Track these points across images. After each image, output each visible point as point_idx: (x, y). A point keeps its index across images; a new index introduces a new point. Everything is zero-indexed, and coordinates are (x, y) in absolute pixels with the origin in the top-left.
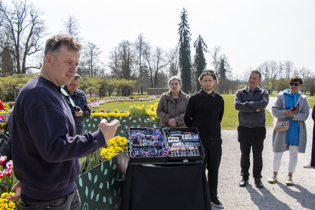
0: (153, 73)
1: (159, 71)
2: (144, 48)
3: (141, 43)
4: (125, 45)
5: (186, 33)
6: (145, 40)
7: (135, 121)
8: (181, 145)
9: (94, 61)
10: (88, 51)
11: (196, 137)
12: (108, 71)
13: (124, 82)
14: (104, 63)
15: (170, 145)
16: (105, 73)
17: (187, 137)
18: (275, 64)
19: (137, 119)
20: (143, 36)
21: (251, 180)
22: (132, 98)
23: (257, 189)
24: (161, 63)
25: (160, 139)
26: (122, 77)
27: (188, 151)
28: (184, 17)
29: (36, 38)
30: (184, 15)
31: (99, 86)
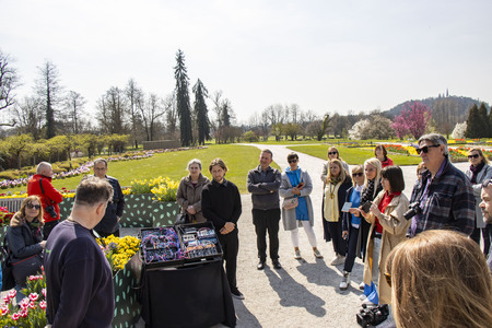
0: (149, 123)
1: (155, 121)
2: (135, 95)
3: (133, 89)
4: (113, 93)
5: (183, 77)
6: (136, 87)
7: (137, 199)
8: (197, 243)
9: (79, 112)
10: (71, 102)
11: (212, 233)
12: (96, 124)
13: (116, 137)
14: (91, 115)
15: (186, 244)
16: (92, 126)
17: (203, 233)
18: (281, 107)
19: (140, 197)
20: (134, 81)
21: (269, 261)
22: (126, 156)
23: (274, 271)
24: (157, 112)
25: (175, 240)
26: (113, 132)
27: (205, 250)
28: (180, 60)
29: (6, 89)
30: (180, 58)
31: (87, 144)
